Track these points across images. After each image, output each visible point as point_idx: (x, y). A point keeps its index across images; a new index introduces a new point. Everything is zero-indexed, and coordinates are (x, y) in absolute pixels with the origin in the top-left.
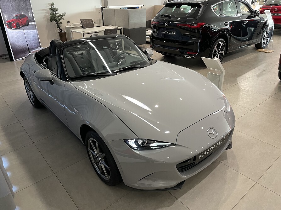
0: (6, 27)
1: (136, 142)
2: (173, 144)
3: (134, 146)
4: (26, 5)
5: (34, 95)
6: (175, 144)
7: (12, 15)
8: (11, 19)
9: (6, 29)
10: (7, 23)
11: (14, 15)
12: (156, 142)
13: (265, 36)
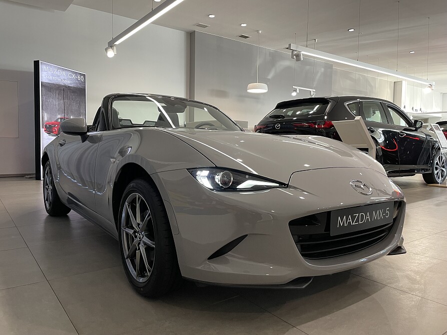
0: (42, 130)
1: (211, 178)
2: (282, 185)
3: (207, 184)
4: (79, 107)
5: (54, 191)
6: (288, 185)
7: (56, 116)
8: (53, 121)
9: (43, 133)
10: (46, 126)
11: (59, 116)
12: (249, 179)
13: (437, 164)
